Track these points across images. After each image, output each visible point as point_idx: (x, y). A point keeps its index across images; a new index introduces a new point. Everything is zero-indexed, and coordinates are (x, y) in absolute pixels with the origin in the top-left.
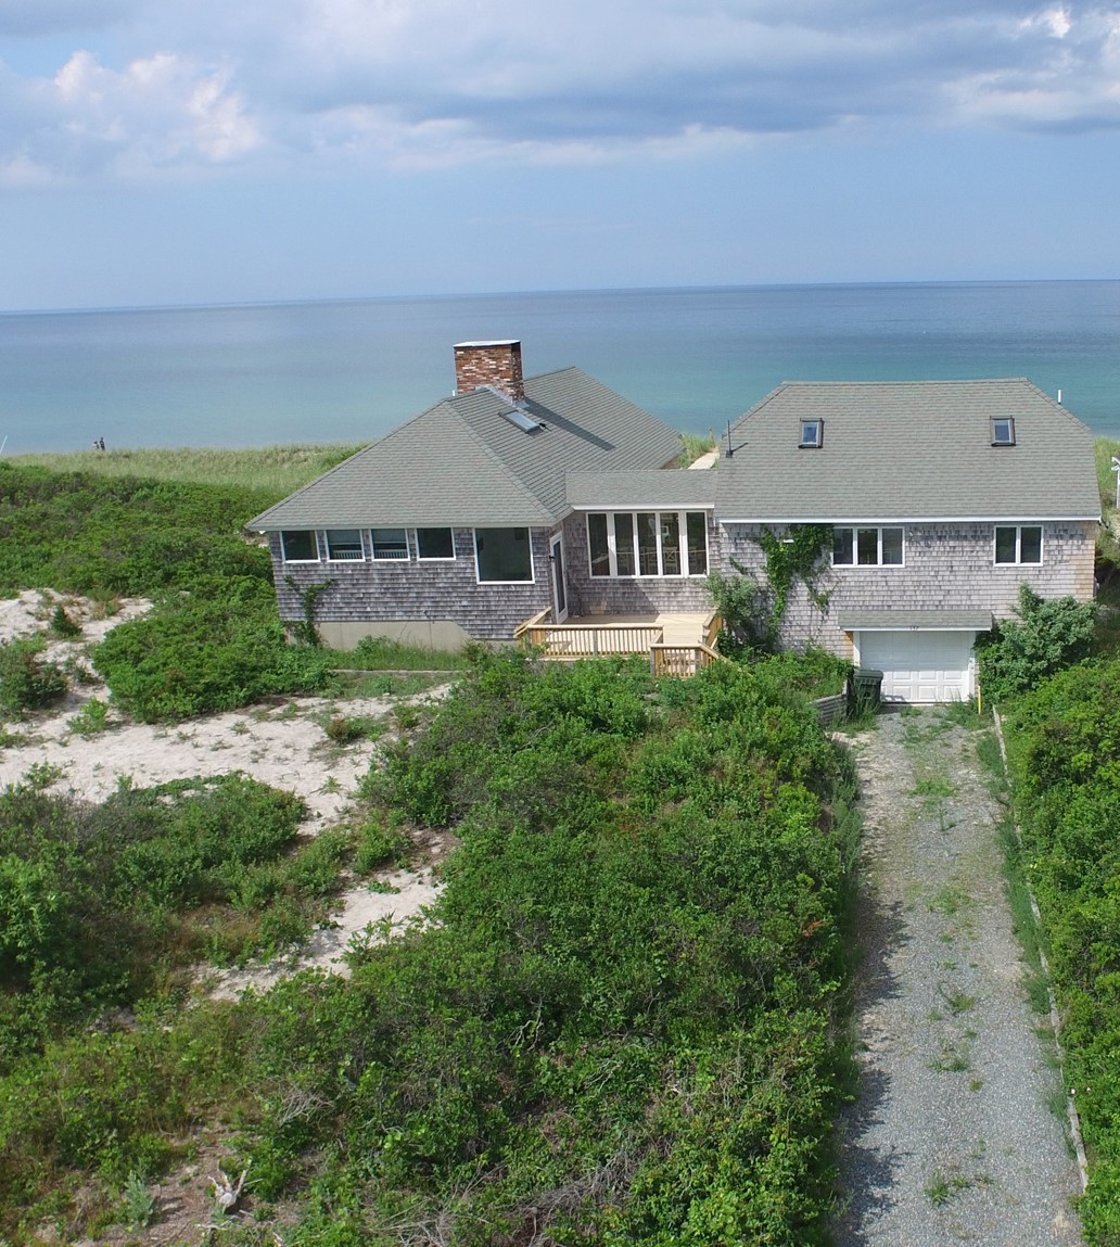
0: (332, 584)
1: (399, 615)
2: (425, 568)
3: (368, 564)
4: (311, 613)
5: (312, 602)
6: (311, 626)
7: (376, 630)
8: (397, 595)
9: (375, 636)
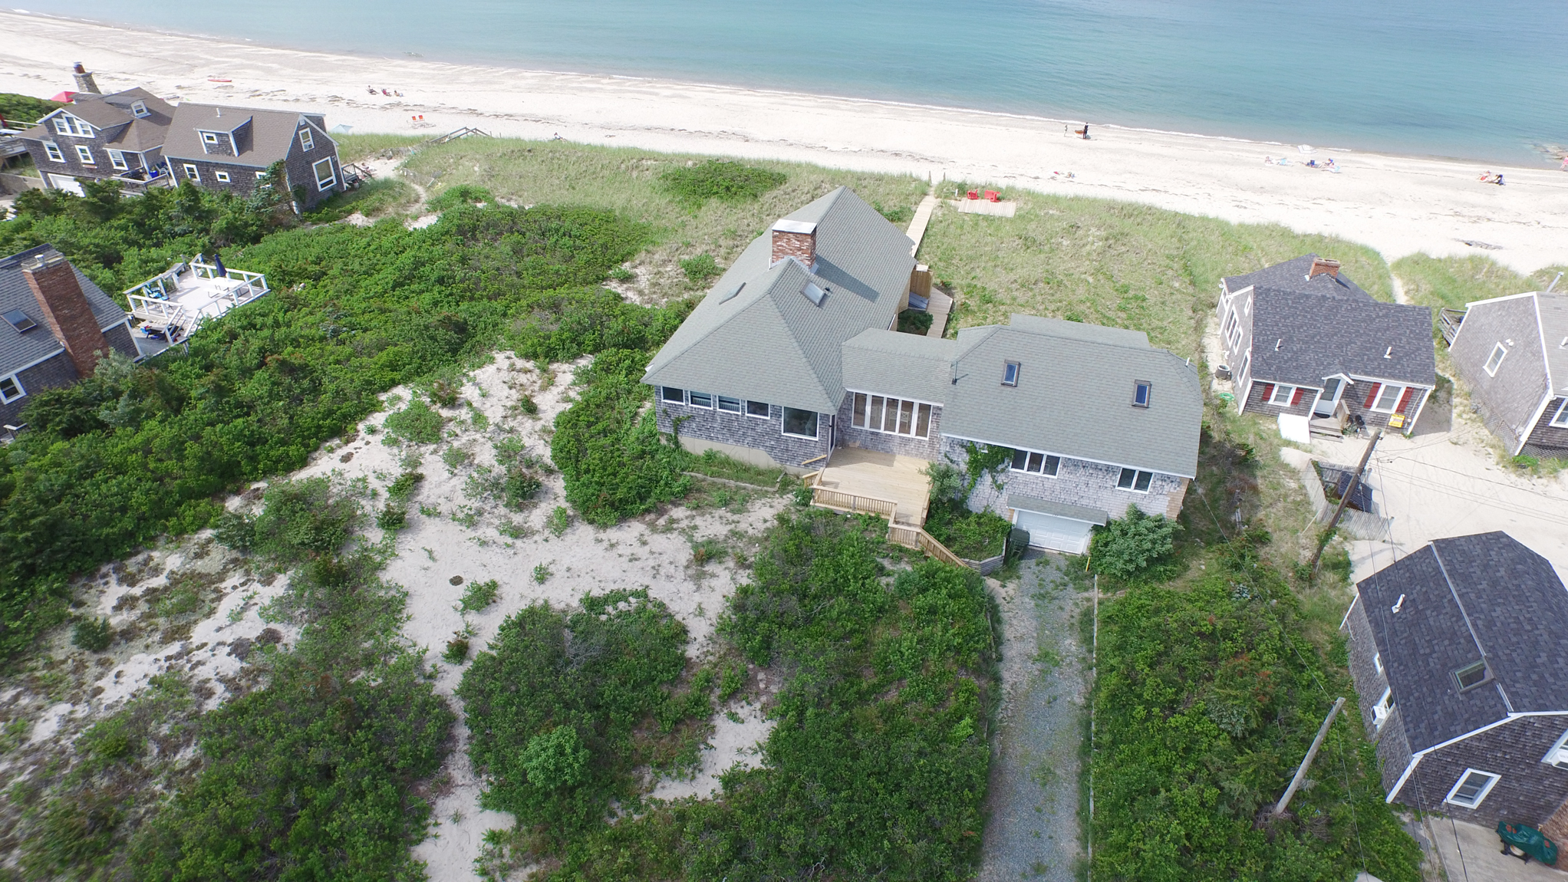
0: (691, 418)
1: (731, 441)
2: (750, 420)
3: (715, 412)
4: (677, 431)
5: (678, 425)
6: (676, 437)
7: (716, 446)
8: (730, 430)
9: (715, 449)
